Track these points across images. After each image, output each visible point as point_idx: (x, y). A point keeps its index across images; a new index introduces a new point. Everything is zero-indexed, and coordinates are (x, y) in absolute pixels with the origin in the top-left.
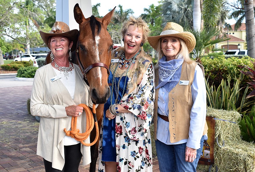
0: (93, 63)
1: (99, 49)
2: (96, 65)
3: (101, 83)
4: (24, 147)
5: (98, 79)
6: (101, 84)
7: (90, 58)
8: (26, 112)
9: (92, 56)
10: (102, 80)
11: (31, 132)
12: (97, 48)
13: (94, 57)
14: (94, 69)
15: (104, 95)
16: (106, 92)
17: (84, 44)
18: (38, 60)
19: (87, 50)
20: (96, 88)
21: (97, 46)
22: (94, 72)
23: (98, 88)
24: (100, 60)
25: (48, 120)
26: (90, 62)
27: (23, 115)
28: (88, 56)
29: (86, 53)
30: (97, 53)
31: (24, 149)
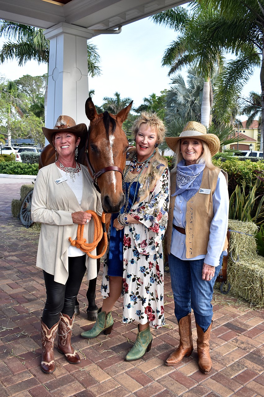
0: (106, 166)
1: (113, 150)
2: (109, 169)
3: (115, 189)
4: (10, 256)
5: (112, 184)
6: (115, 191)
7: (103, 160)
8: (9, 215)
9: (105, 157)
10: (116, 186)
11: (17, 238)
12: (111, 149)
13: (108, 159)
14: (107, 174)
15: (118, 204)
16: (120, 200)
17: (96, 144)
18: (22, 154)
19: (100, 151)
20: (109, 196)
21: (111, 147)
22: (108, 177)
23: (112, 196)
24: (115, 163)
25: (50, 227)
26: (103, 164)
27: (7, 218)
28: (100, 157)
29: (98, 154)
30: (111, 155)
31: (10, 258)
